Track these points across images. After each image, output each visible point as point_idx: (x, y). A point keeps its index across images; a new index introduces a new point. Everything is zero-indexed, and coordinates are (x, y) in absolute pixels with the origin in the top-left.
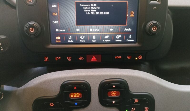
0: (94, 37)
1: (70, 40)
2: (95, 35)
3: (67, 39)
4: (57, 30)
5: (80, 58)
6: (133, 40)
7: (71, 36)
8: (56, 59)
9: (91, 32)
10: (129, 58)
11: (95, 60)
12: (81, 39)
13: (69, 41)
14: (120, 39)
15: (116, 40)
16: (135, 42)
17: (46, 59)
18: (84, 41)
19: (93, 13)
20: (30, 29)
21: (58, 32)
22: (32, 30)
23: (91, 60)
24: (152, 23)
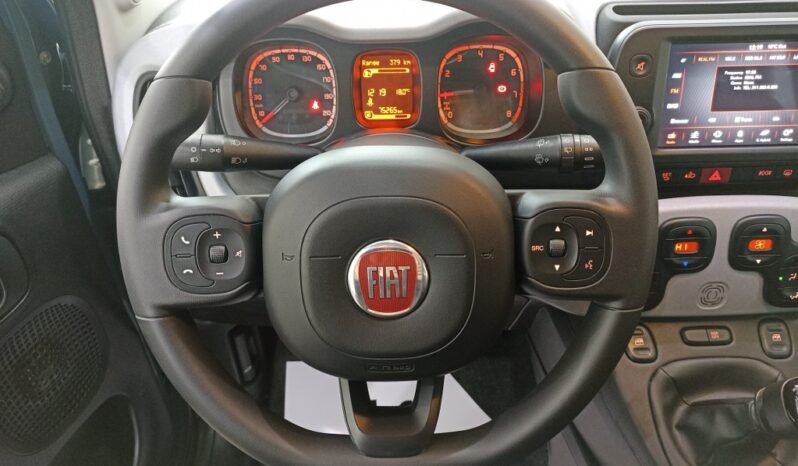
0: (740, 134)
1: (694, 139)
2: (742, 129)
3: (688, 137)
4: (673, 121)
5: (688, 175)
7: (696, 133)
9: (736, 124)
10: (786, 174)
11: (718, 178)
12: (714, 138)
13: (691, 142)
14: (789, 137)
15: (782, 139)
18: (720, 141)
19: (746, 88)
21: (675, 125)
23: (710, 179)
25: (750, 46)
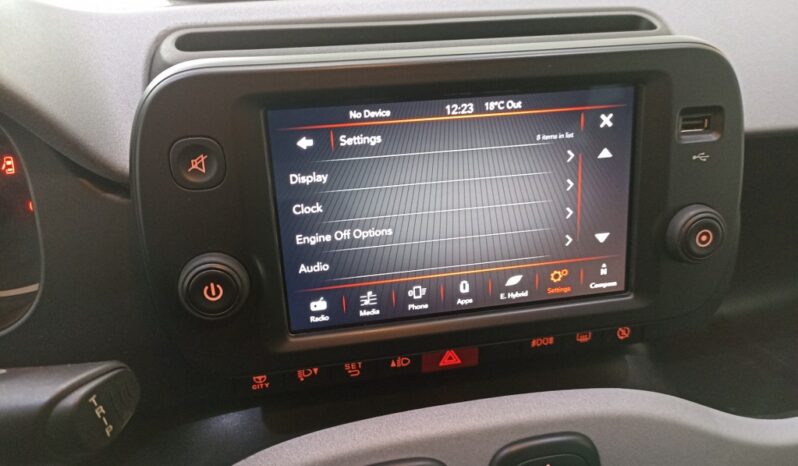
0: (464, 287)
5: (396, 363)
6: (614, 284)
8: (301, 375)
10: (581, 340)
11: (456, 361)
12: (412, 301)
15: (549, 289)
16: (622, 288)
17: (257, 380)
20: (206, 288)
22: (214, 293)
23: (441, 364)
24: (696, 218)
25: (448, 107)
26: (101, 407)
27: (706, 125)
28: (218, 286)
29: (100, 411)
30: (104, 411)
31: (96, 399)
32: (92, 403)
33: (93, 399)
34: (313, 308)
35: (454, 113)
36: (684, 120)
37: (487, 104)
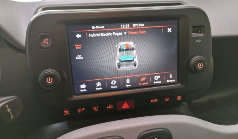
0: (128, 81)
5: (109, 107)
6: (174, 81)
7: (99, 83)
8: (79, 111)
9: (124, 75)
10: (166, 100)
12: (112, 85)
13: (97, 89)
14: (159, 80)
16: (177, 82)
17: (66, 112)
18: (116, 87)
20: (47, 79)
22: (50, 80)
23: (123, 108)
24: (197, 59)
25: (121, 26)
26: (10, 109)
27: (200, 32)
28: (51, 78)
29: (9, 110)
30: (10, 110)
31: (8, 106)
32: (6, 107)
33: (7, 106)
34: (81, 87)
35: (123, 27)
36: (193, 30)
37: (133, 25)
